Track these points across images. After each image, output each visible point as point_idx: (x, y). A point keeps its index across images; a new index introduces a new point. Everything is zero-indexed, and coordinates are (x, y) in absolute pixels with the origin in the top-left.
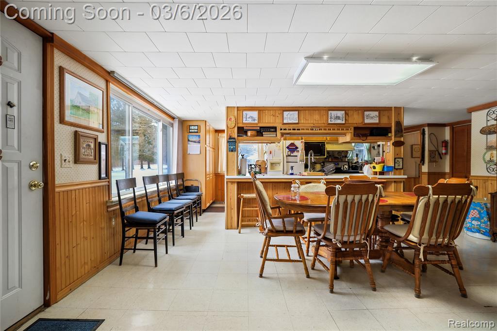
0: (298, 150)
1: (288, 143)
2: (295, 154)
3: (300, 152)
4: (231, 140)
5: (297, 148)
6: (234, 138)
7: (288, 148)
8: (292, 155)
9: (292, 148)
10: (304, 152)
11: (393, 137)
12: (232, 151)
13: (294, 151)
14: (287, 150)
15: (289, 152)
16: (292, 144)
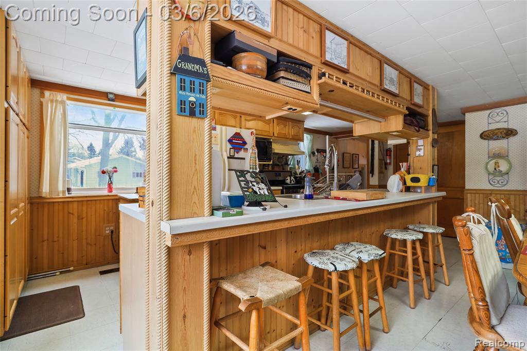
0: (246, 147)
1: (231, 132)
2: (242, 154)
3: (250, 151)
4: (189, 66)
5: (245, 143)
6: (201, 62)
7: (230, 141)
8: (236, 156)
9: (237, 143)
10: (256, 151)
11: (431, 132)
12: (192, 114)
13: (240, 149)
14: (229, 146)
15: (232, 150)
16: (237, 135)
